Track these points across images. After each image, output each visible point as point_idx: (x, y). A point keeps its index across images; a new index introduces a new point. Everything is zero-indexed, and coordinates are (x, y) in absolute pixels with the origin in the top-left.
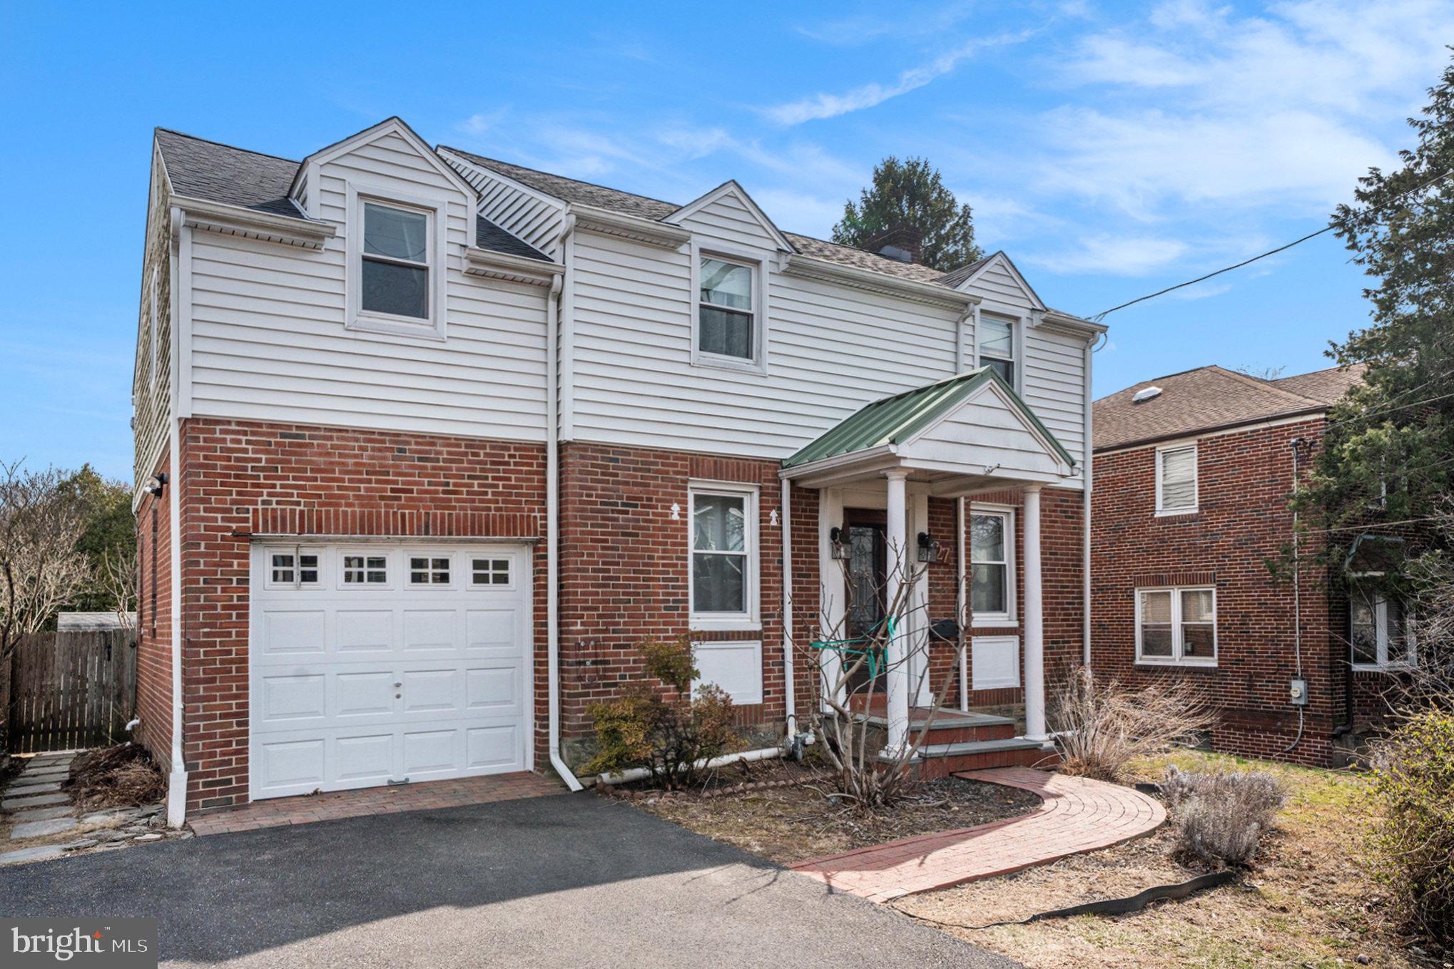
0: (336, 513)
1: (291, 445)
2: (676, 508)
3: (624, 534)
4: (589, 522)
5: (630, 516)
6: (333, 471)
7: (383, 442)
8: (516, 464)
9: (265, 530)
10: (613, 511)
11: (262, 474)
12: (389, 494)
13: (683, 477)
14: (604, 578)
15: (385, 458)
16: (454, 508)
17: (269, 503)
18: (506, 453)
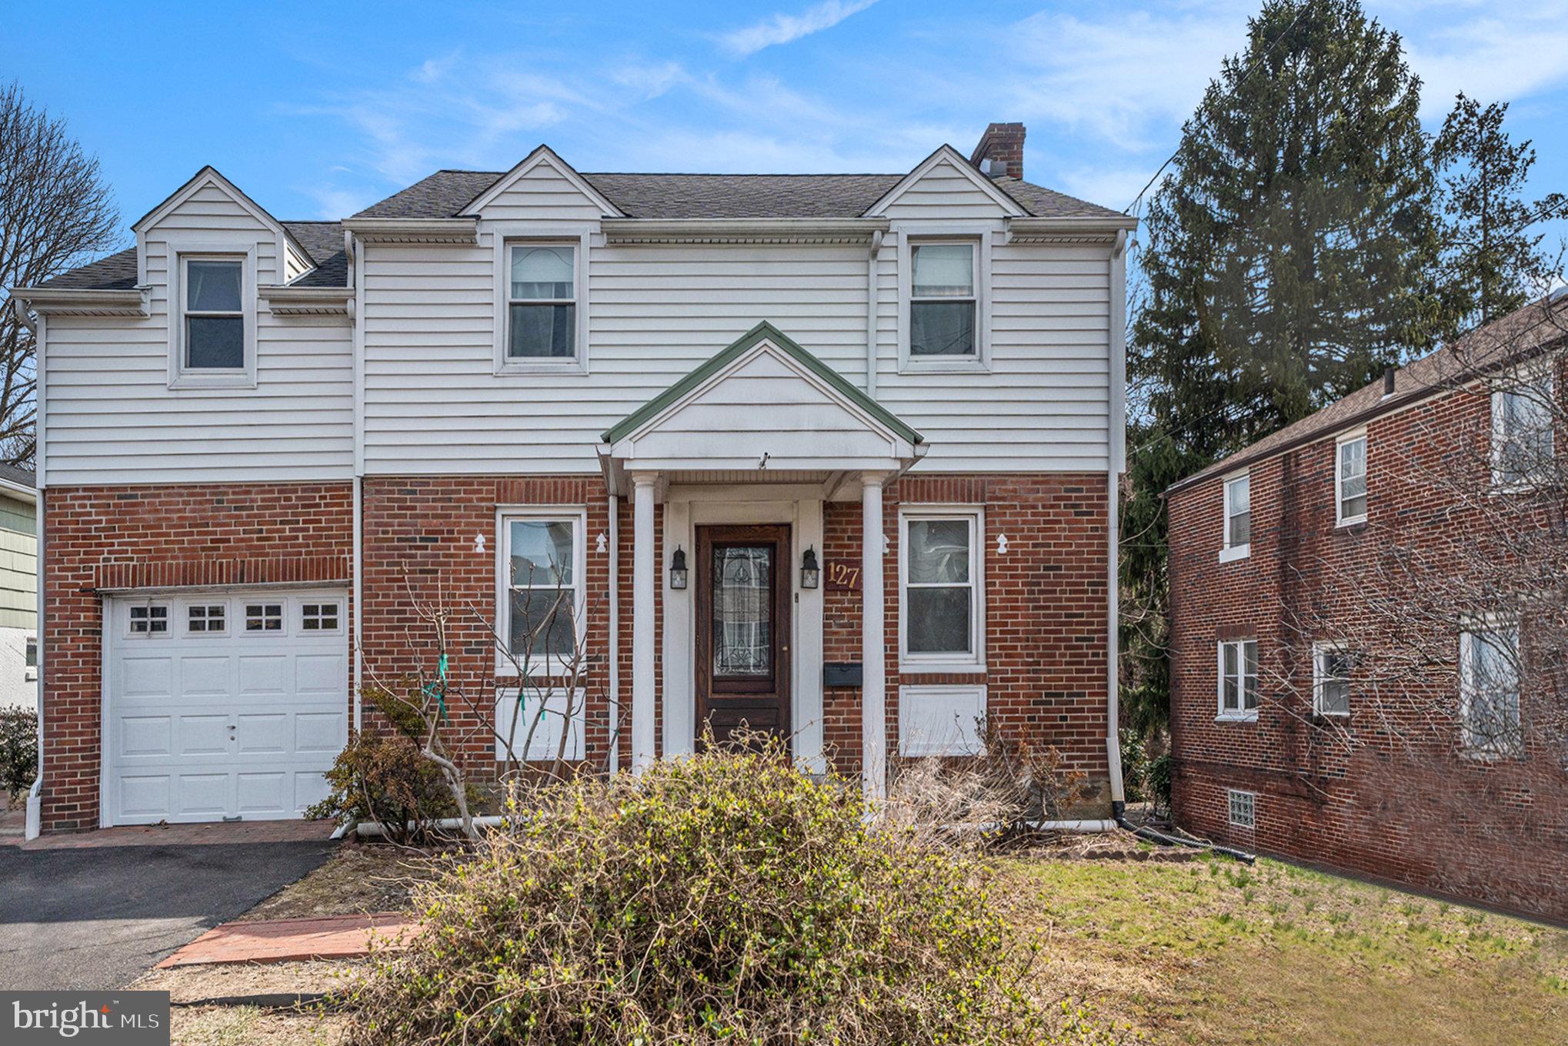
0: (163, 567)
1: (126, 505)
2: (480, 539)
3: (422, 572)
4: (385, 561)
5: (429, 551)
6: (160, 527)
7: (204, 495)
8: (326, 505)
9: (105, 585)
10: (411, 548)
11: (103, 534)
12: (209, 545)
13: (489, 504)
14: (399, 620)
15: (204, 510)
16: (267, 555)
17: (108, 560)
18: (317, 495)
